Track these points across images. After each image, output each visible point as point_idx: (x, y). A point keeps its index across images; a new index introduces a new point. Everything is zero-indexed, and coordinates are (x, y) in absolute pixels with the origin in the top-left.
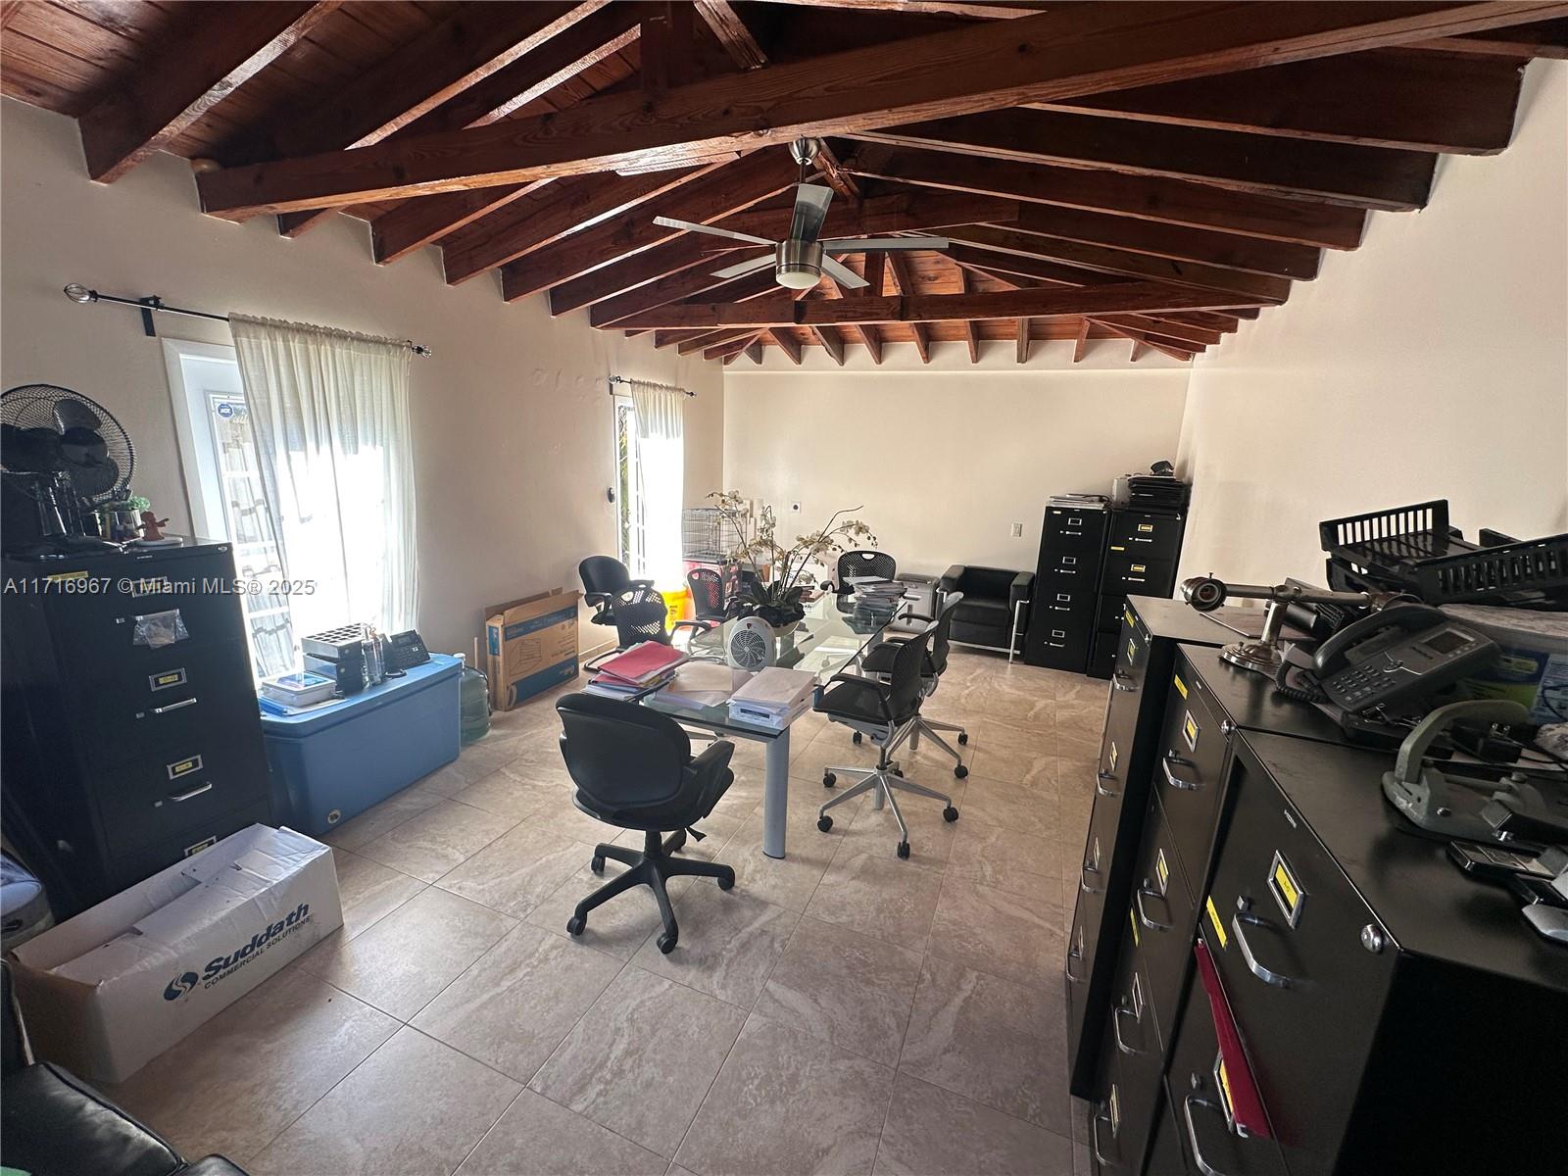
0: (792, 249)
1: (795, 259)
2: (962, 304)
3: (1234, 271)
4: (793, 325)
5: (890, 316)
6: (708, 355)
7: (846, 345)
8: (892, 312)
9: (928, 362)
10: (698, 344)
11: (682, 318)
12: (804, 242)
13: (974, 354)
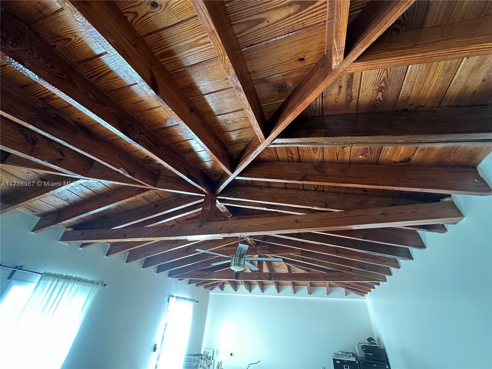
0: (236, 259)
1: (237, 262)
2: (288, 276)
3: (367, 272)
4: (235, 280)
5: (266, 279)
6: (205, 287)
7: (252, 286)
8: (266, 278)
9: (279, 293)
10: (203, 283)
11: (199, 276)
12: (240, 257)
13: (294, 291)
